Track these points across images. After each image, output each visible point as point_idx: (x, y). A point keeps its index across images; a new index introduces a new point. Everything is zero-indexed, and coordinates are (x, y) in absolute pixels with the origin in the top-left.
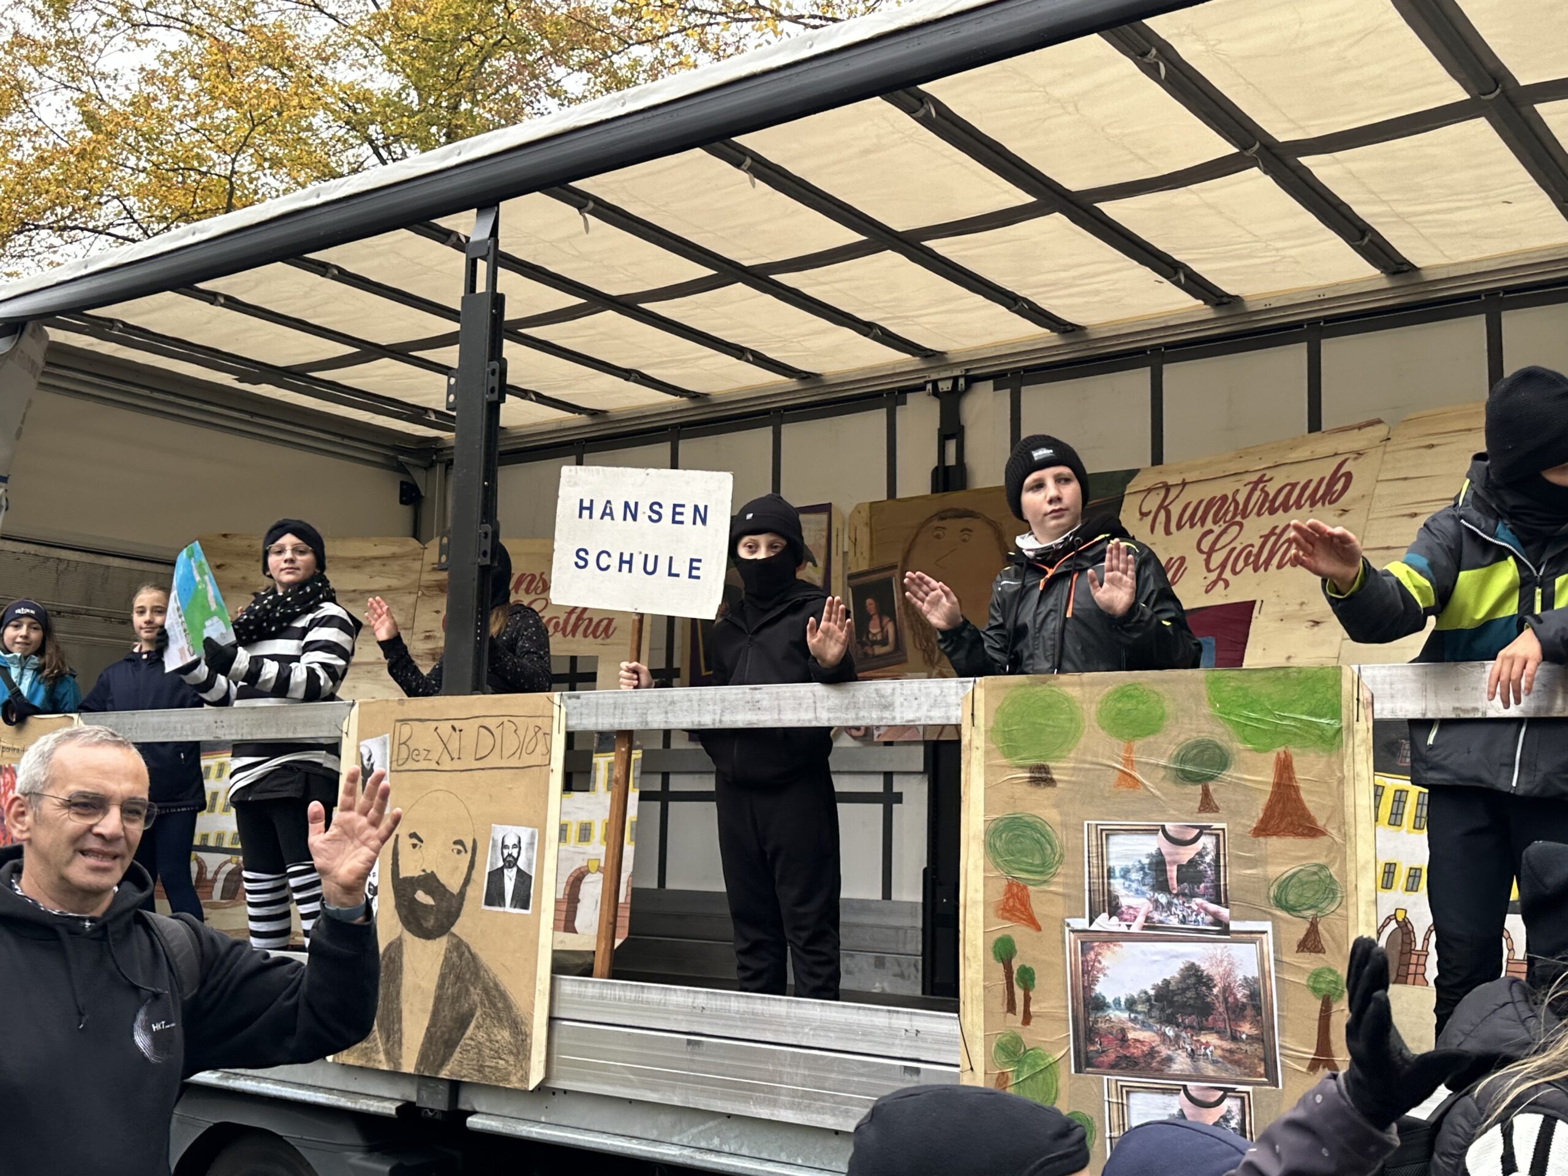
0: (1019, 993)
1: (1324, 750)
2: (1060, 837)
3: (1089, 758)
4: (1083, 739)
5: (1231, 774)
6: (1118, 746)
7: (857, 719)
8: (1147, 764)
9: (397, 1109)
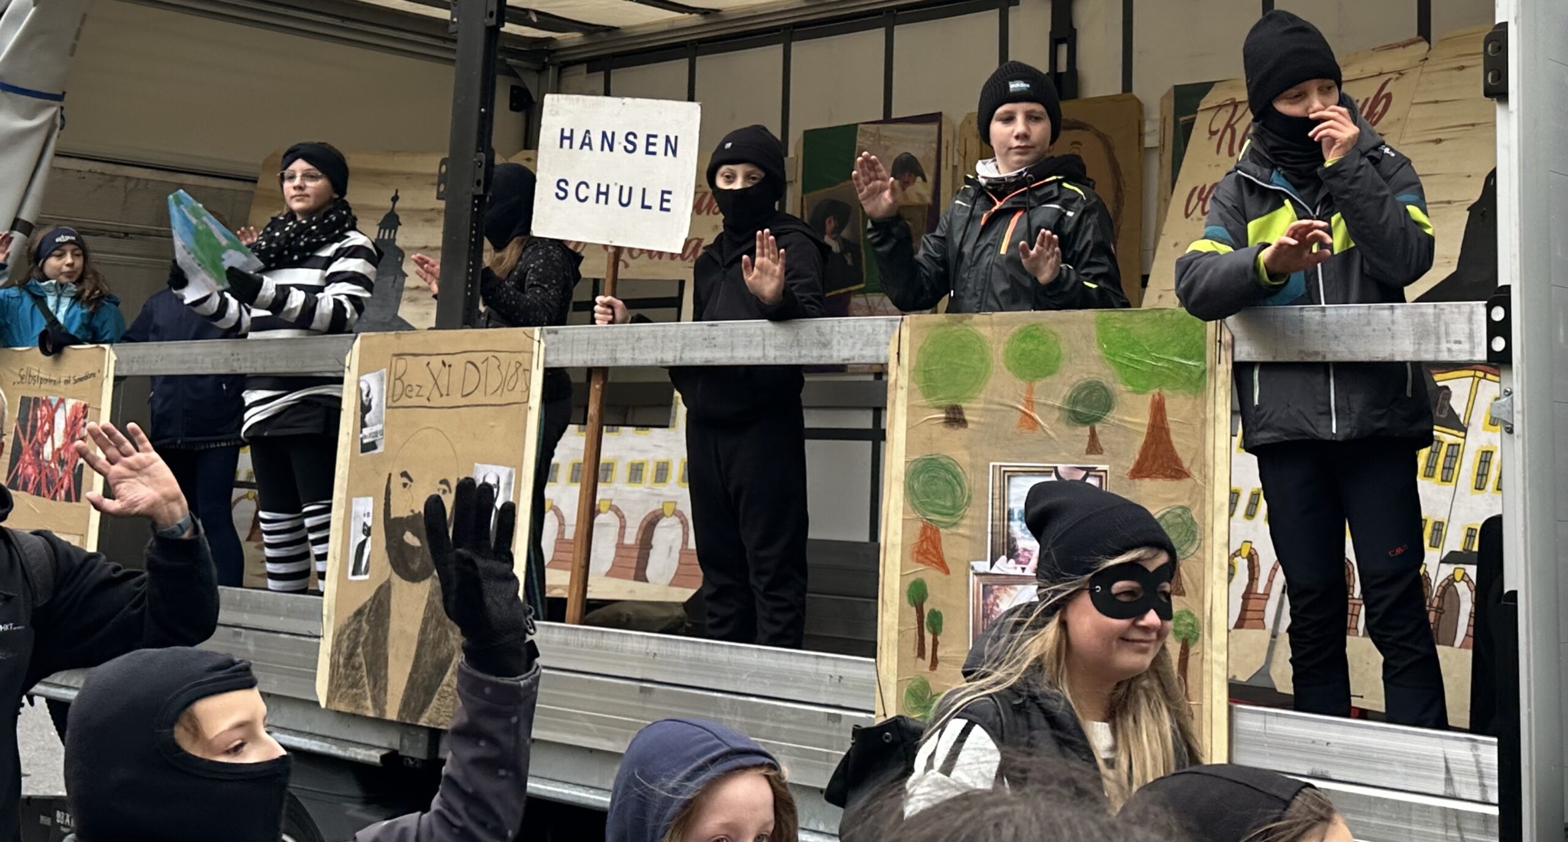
0: (928, 638)
1: (1190, 393)
2: (970, 479)
3: (997, 399)
4: (991, 380)
5: (1114, 416)
6: (1021, 385)
7: (800, 357)
8: (1045, 405)
9: (383, 757)
